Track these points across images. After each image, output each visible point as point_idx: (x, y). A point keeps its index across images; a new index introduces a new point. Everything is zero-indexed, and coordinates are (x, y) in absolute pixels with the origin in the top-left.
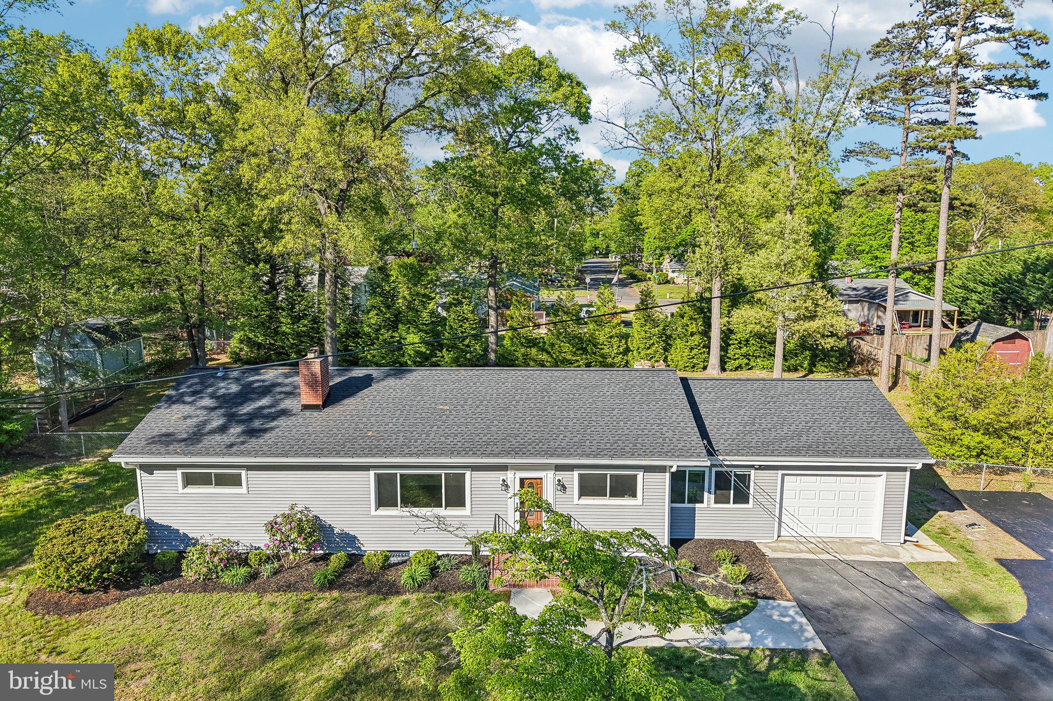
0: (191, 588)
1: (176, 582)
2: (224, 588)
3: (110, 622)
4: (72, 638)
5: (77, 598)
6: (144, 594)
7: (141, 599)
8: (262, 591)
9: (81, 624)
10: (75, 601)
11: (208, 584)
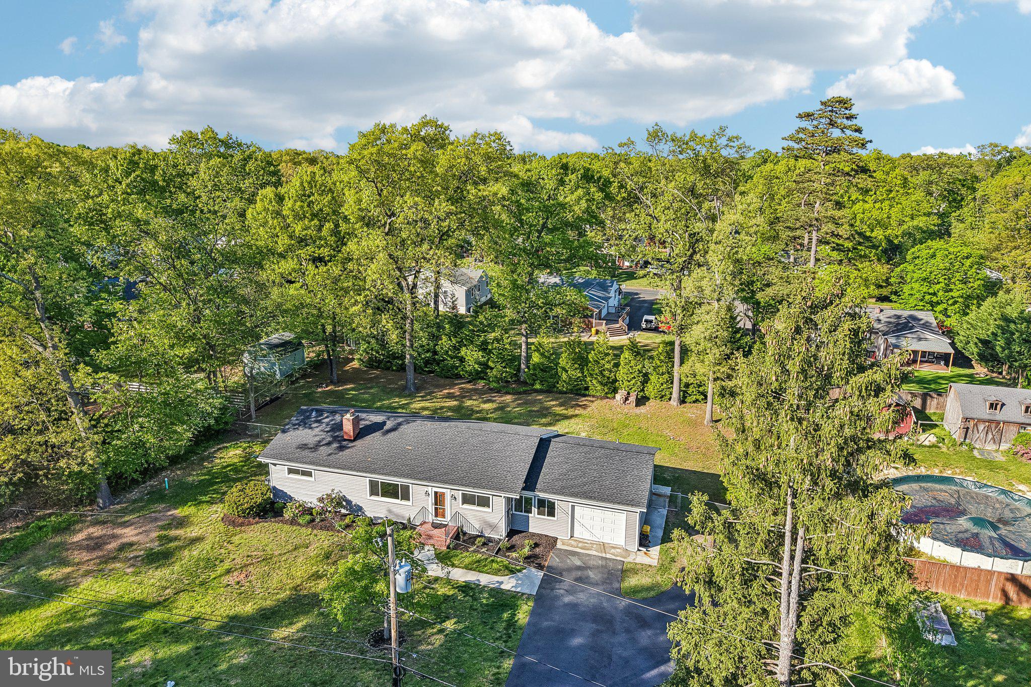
0: (285, 522)
1: (281, 518)
2: (299, 524)
3: (252, 533)
4: (237, 537)
5: (241, 520)
6: (267, 522)
7: (266, 524)
8: (313, 528)
9: (241, 532)
10: (240, 522)
11: (293, 522)
